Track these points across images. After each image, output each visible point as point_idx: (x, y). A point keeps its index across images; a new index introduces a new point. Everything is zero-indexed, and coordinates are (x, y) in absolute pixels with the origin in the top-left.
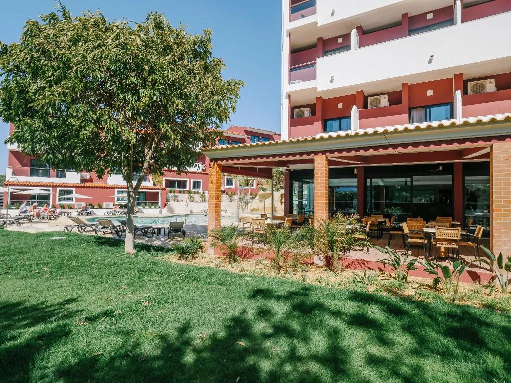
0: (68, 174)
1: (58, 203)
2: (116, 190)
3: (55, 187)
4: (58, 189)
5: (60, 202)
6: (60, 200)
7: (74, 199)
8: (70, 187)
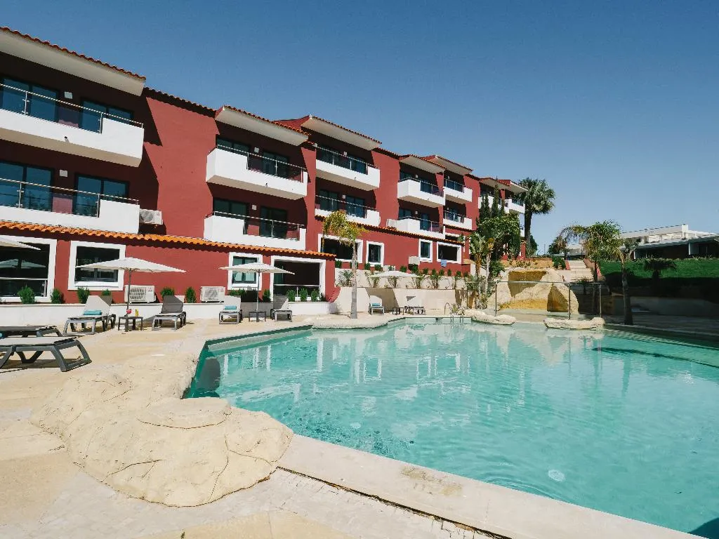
0: (106, 206)
1: (73, 285)
2: (232, 255)
3: (64, 237)
4: (75, 245)
5: (81, 284)
6: (80, 275)
7: (121, 274)
8: (111, 240)
